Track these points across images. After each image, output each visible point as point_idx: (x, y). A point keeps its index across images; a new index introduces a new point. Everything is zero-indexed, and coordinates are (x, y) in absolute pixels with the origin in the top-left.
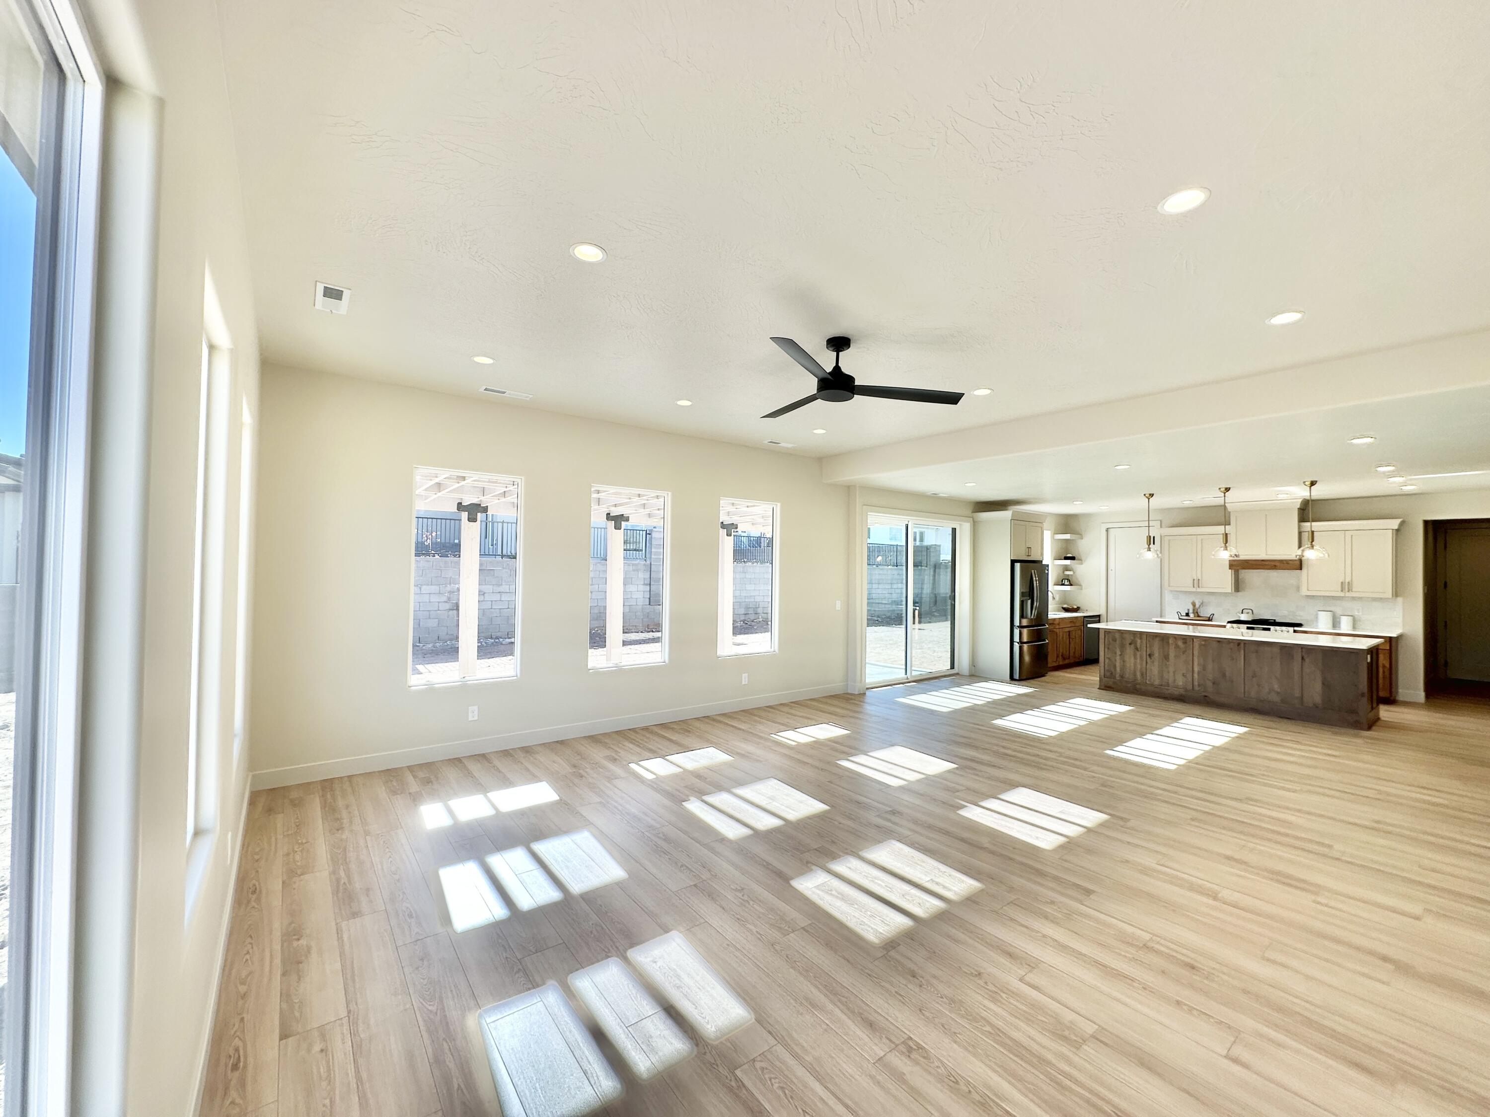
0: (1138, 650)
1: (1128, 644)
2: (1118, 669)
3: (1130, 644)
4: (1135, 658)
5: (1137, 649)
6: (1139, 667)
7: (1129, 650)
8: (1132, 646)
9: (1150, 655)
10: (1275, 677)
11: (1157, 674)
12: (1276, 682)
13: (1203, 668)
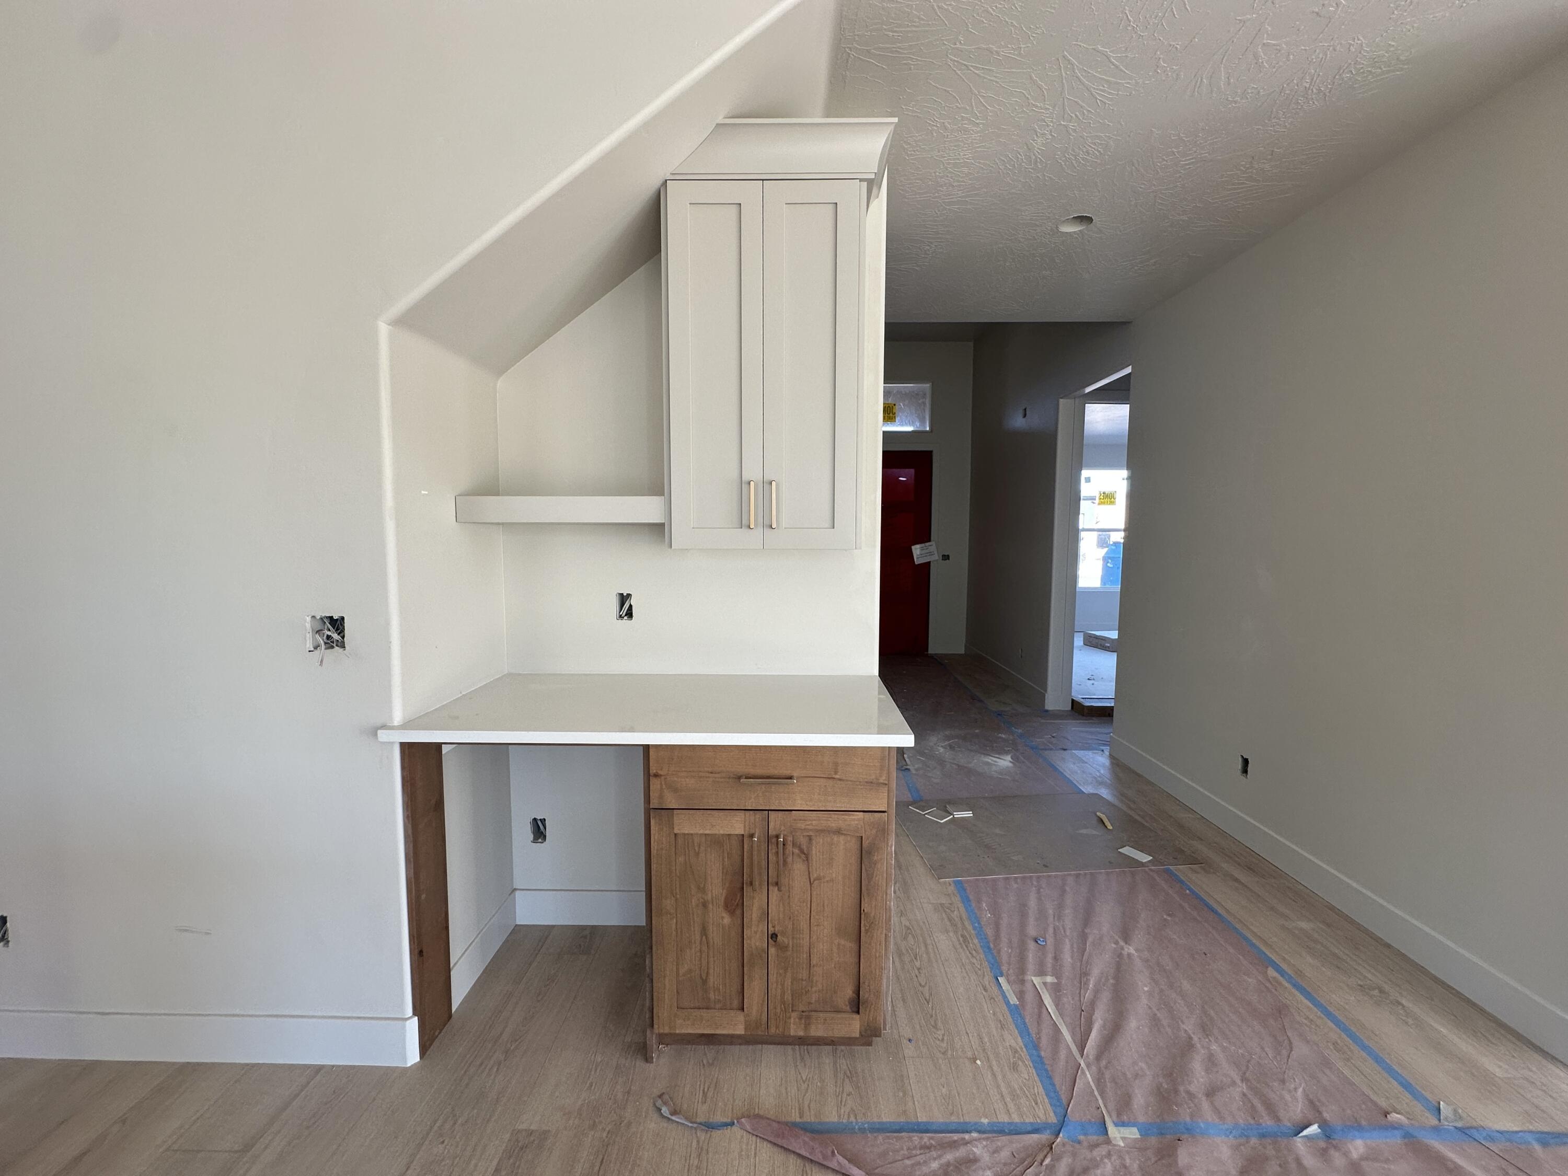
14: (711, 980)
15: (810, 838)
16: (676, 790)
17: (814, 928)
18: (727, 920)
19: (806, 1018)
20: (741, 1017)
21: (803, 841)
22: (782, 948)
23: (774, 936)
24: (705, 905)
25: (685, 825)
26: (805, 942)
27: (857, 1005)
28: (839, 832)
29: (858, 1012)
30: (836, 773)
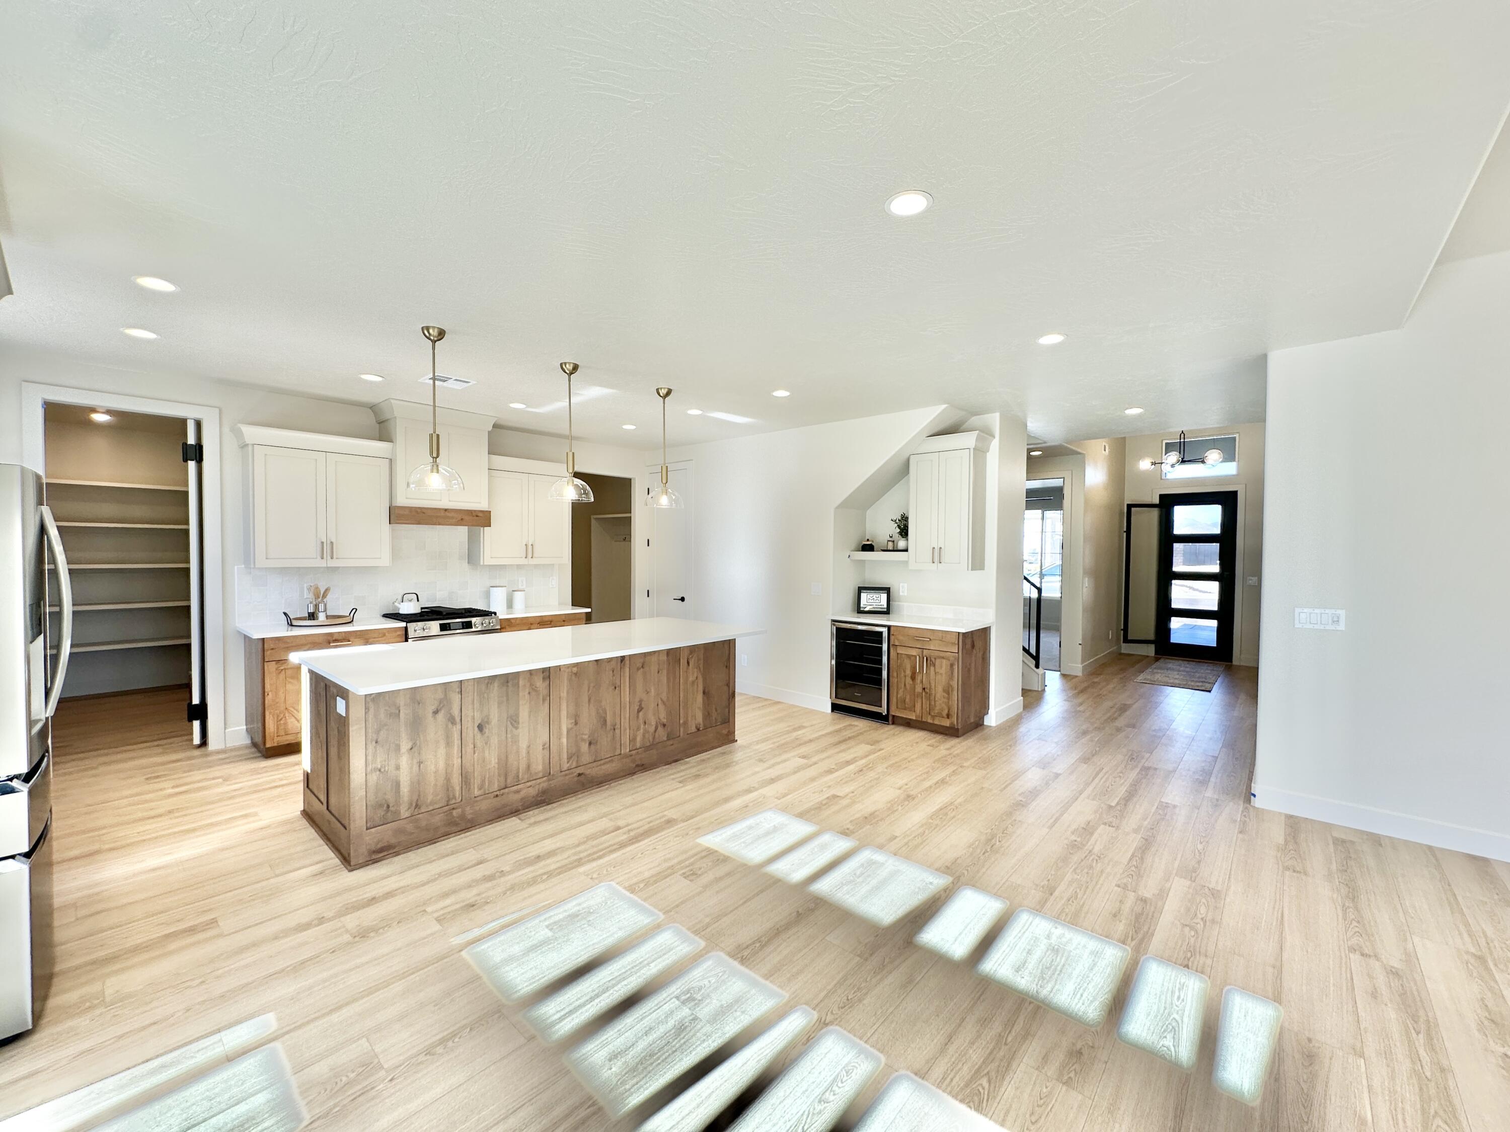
0: (453, 722)
1: (430, 715)
2: (405, 790)
3: (436, 712)
4: (449, 744)
5: (452, 720)
6: (456, 763)
7: (434, 729)
8: (440, 716)
9: (480, 727)
10: (662, 700)
11: (496, 766)
12: (661, 707)
13: (573, 721)
14: (907, 700)
15: (935, 659)
16: (898, 640)
17: (936, 688)
18: (911, 682)
19: (933, 717)
20: (914, 714)
21: (933, 660)
22: (926, 693)
23: (924, 689)
24: (905, 676)
25: (901, 650)
26: (933, 692)
27: (948, 716)
28: (943, 658)
29: (948, 718)
30: (940, 638)
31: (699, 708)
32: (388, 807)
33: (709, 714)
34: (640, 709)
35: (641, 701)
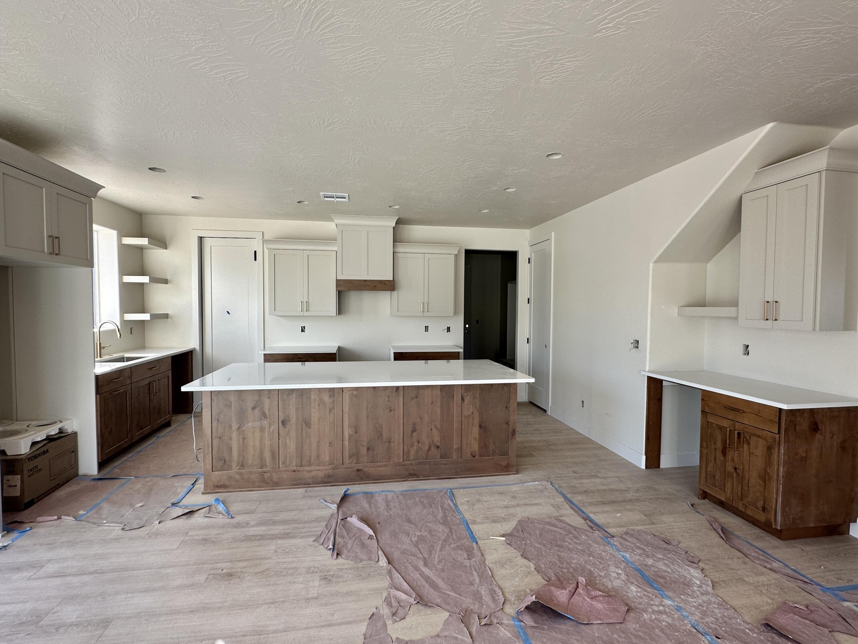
1: (250, 409)
2: (235, 453)
4: (262, 430)
6: (267, 443)
7: (252, 418)
10: (435, 426)
11: (295, 450)
12: (435, 433)
13: (354, 430)
14: (716, 477)
15: (749, 436)
17: (750, 472)
18: (722, 458)
19: (745, 506)
20: (724, 495)
22: (738, 474)
23: (736, 469)
24: (716, 449)
25: (711, 419)
26: (747, 476)
27: (764, 510)
28: (759, 436)
29: (764, 513)
30: (759, 413)
31: (475, 439)
32: (225, 461)
33: (485, 445)
34: (414, 430)
35: (414, 424)
